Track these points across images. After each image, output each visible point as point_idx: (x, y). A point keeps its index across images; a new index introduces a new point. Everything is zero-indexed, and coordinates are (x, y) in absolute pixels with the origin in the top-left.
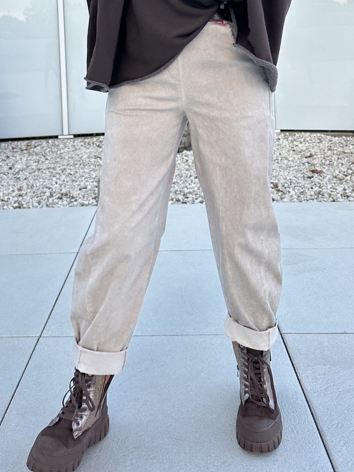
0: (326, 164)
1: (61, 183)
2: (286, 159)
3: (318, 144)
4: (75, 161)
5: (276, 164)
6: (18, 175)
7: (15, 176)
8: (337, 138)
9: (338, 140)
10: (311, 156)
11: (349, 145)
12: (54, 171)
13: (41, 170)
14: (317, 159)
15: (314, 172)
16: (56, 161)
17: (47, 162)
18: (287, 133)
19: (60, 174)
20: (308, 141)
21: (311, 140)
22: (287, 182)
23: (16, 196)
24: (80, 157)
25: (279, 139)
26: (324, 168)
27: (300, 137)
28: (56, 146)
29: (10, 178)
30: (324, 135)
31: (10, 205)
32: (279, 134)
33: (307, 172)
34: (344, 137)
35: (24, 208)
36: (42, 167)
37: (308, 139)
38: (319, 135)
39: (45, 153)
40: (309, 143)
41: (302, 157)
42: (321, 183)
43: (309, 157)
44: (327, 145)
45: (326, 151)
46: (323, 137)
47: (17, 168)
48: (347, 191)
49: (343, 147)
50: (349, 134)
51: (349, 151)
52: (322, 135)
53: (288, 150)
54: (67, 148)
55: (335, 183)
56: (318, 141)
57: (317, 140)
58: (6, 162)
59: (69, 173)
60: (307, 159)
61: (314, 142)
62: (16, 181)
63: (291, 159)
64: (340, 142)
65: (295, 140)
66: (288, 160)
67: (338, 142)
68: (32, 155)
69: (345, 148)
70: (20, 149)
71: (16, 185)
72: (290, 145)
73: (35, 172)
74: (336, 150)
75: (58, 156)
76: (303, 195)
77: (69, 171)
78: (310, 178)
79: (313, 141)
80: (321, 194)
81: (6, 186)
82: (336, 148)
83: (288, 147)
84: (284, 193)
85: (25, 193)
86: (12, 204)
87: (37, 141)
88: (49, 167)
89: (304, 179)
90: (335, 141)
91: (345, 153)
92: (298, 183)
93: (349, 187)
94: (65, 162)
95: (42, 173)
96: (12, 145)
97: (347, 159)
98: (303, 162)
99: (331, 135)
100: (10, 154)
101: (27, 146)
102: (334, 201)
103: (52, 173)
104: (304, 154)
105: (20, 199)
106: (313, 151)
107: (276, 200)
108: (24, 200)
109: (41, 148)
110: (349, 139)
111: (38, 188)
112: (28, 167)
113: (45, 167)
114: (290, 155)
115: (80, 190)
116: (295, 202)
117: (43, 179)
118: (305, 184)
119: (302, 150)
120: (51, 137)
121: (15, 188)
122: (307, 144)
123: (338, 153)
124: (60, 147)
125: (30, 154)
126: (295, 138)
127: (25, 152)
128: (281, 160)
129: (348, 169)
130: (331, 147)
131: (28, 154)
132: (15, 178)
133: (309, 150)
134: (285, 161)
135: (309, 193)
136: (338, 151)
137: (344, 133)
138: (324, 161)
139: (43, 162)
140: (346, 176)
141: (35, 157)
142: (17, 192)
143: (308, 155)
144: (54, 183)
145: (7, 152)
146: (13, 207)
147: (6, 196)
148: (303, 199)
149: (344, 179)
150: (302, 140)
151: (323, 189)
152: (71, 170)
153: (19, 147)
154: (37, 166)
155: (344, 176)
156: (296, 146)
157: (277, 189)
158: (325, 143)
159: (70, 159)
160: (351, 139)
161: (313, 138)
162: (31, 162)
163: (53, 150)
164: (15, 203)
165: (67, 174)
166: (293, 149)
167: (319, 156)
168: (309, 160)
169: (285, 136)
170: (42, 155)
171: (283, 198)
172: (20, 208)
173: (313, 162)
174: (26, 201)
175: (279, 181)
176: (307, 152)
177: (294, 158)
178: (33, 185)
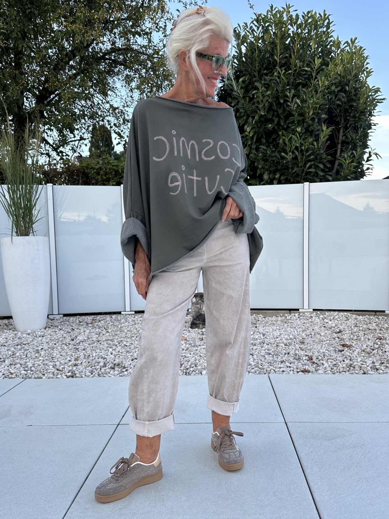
0: (354, 339)
1: (116, 353)
2: (319, 334)
3: (345, 322)
4: (133, 334)
5: (310, 339)
6: (78, 346)
7: (75, 347)
8: (361, 317)
9: (362, 318)
10: (340, 332)
11: (372, 323)
12: (111, 343)
13: (100, 342)
14: (346, 335)
15: (345, 346)
16: (116, 333)
17: (108, 334)
18: (319, 312)
19: (116, 346)
20: (336, 319)
21: (339, 318)
22: (321, 355)
23: (71, 365)
24: (137, 331)
25: (312, 317)
26: (353, 343)
27: (329, 316)
28: (118, 320)
29: (69, 349)
30: (350, 314)
31: (64, 374)
32: (311, 313)
33: (338, 346)
34: (367, 316)
35: (76, 377)
36: (101, 339)
37: (337, 317)
38: (346, 314)
39: (107, 327)
40: (337, 320)
41: (332, 332)
42: (352, 356)
43: (339, 332)
44: (353, 322)
45: (353, 327)
46: (350, 316)
47: (79, 339)
48: (376, 364)
49: (367, 324)
50: (371, 313)
51: (373, 328)
52: (349, 314)
53: (319, 326)
54: (127, 322)
55: (364, 357)
56: (346, 319)
57: (344, 318)
58: (70, 334)
59: (125, 345)
60: (337, 334)
61: (342, 320)
62: (74, 352)
63: (323, 334)
64: (364, 320)
65: (325, 318)
66: (321, 335)
67: (362, 320)
68: (96, 328)
69: (369, 325)
70: (86, 322)
71: (73, 355)
72: (321, 322)
73: (94, 343)
74: (362, 327)
75: (119, 329)
76: (336, 368)
77: (125, 343)
78: (341, 351)
79: (341, 318)
80: (352, 367)
81: (64, 356)
82: (361, 325)
83: (319, 323)
84: (318, 365)
85: (80, 363)
86: (66, 373)
87: (102, 316)
88: (107, 339)
89: (335, 352)
90: (359, 319)
91: (370, 330)
92: (330, 356)
93: (377, 361)
94: (123, 334)
95: (100, 345)
96: (79, 320)
97: (372, 335)
98: (334, 337)
99: (356, 315)
100: (75, 326)
101: (93, 320)
102: (364, 373)
103: (110, 344)
104: (334, 330)
105: (74, 368)
106: (341, 328)
107: (311, 372)
108: (77, 369)
109: (105, 322)
110: (371, 318)
111: (94, 357)
112: (88, 338)
113: (104, 339)
114: (322, 331)
115: (132, 360)
116: (329, 374)
117: (100, 349)
118: (337, 357)
119: (331, 327)
120: (115, 313)
121: (72, 357)
122: (336, 322)
123: (363, 329)
124: (122, 322)
125: (94, 327)
126: (326, 316)
127: (90, 325)
128: (314, 335)
129: (374, 344)
130: (357, 324)
131: (92, 327)
132: (74, 348)
133: (338, 326)
134: (318, 336)
135: (342, 365)
136: (364, 328)
137: (367, 313)
138: (352, 337)
139: (103, 334)
140: (373, 350)
141: (97, 330)
142: (73, 362)
143: (338, 331)
144: (109, 354)
145: (74, 326)
146: (66, 376)
147: (63, 365)
148: (336, 371)
149: (371, 353)
150: (332, 318)
151: (353, 362)
152: (127, 341)
153: (86, 321)
154: (98, 338)
155: (372, 350)
156: (327, 323)
157: (312, 361)
158: (351, 321)
159: (128, 332)
160: (373, 318)
161: (341, 316)
162: (93, 334)
163: (115, 324)
164: (69, 372)
165: (123, 345)
166: (324, 326)
167: (347, 332)
168: (339, 335)
169: (316, 314)
170: (104, 328)
171: (318, 370)
172: (73, 377)
173: (342, 337)
174: (79, 371)
175: (313, 353)
176: (337, 328)
177: (326, 333)
178: (89, 356)
